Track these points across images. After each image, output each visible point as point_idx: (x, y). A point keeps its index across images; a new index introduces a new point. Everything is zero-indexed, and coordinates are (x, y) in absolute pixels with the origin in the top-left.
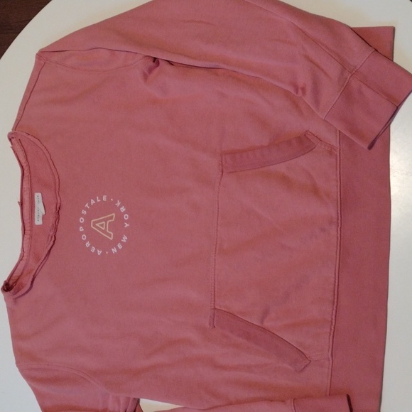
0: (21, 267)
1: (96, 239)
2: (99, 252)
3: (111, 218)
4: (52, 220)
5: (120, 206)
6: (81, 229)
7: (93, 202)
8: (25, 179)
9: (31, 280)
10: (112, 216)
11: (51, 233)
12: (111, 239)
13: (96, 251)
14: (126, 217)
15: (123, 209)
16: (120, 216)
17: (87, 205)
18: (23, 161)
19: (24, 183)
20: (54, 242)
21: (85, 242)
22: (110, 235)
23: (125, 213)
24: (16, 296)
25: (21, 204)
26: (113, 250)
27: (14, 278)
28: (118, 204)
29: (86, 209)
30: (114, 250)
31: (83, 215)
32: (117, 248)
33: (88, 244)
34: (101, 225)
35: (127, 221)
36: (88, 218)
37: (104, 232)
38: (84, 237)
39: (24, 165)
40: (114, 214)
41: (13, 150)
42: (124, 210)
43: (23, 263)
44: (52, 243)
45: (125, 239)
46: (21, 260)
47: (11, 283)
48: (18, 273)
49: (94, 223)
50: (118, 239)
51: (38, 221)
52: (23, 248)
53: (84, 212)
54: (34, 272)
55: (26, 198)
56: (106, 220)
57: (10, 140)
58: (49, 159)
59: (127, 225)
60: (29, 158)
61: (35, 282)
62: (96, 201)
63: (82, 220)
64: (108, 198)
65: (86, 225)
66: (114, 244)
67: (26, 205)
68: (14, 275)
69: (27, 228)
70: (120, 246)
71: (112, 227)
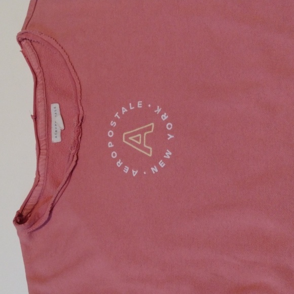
0: (36, 194)
1: (129, 156)
2: (135, 173)
3: (149, 129)
4: (73, 135)
5: (161, 113)
6: (110, 145)
7: (124, 110)
8: (40, 87)
9: (49, 209)
10: (151, 126)
11: (73, 151)
12: (150, 155)
13: (130, 171)
14: (169, 126)
15: (164, 117)
16: (161, 126)
17: (116, 115)
18: (35, 66)
19: (38, 94)
20: (76, 161)
21: (116, 160)
22: (148, 151)
23: (167, 121)
24: (31, 229)
25: (35, 118)
26: (152, 169)
27: (28, 207)
28: (159, 110)
29: (116, 120)
30: (154, 170)
31: (112, 128)
32: (159, 167)
33: (119, 163)
34: (136, 139)
35: (171, 132)
36: (119, 131)
37: (141, 146)
38: (114, 155)
39: (37, 71)
40: (153, 124)
41: (24, 54)
42: (166, 118)
43: (39, 188)
44: (74, 164)
45: (168, 154)
46: (36, 185)
47: (24, 214)
48: (33, 201)
49: (127, 136)
50: (159, 155)
51: (56, 138)
52: (38, 172)
53: (113, 124)
54: (53, 199)
55: (41, 110)
56: (142, 132)
57: (20, 42)
58: (67, 61)
59: (171, 137)
60: (43, 63)
61: (54, 212)
62: (128, 108)
63: (111, 134)
64: (144, 105)
65: (117, 140)
66: (154, 161)
67: (40, 119)
68: (29, 204)
69: (43, 147)
70: (162, 164)
71: (151, 140)
